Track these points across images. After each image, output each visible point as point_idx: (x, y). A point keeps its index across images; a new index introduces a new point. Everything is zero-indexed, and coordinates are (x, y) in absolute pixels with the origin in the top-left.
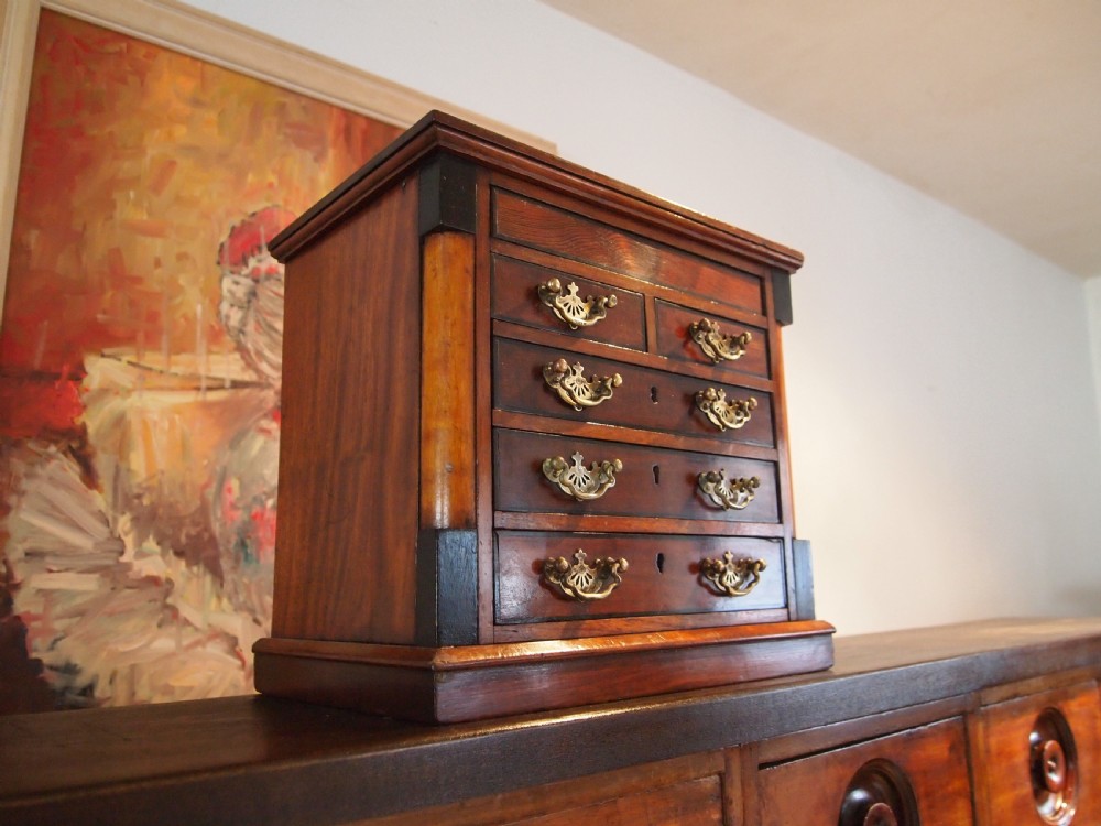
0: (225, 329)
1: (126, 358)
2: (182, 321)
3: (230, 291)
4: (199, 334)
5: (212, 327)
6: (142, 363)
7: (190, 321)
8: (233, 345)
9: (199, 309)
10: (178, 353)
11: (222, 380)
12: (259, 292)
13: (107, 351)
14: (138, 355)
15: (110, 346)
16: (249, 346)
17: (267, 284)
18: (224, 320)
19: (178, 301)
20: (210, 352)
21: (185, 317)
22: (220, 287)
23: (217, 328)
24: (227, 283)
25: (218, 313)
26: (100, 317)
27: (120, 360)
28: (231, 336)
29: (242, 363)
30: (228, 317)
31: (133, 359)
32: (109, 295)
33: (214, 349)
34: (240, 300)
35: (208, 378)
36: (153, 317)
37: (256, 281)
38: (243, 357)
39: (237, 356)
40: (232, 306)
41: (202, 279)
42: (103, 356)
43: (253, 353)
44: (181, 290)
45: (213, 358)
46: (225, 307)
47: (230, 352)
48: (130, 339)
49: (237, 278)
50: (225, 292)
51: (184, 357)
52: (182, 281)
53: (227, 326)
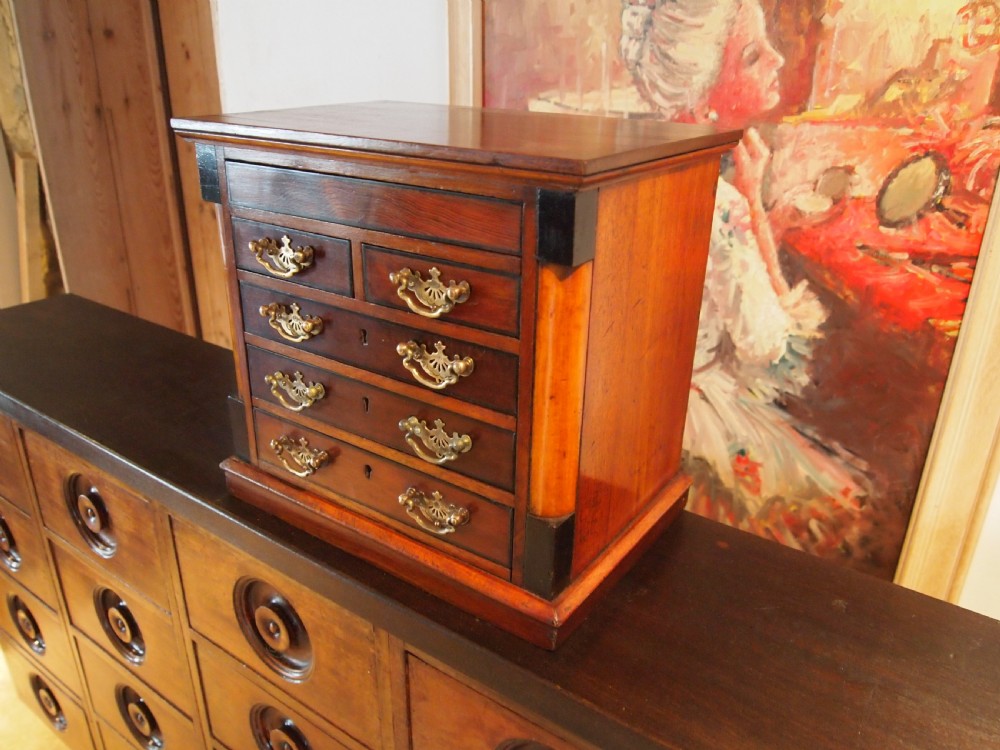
0: (624, 63)
1: (553, 100)
2: (591, 61)
3: (629, 24)
4: (604, 71)
5: (614, 63)
6: (564, 103)
7: (596, 59)
8: (631, 78)
9: (604, 47)
10: (588, 92)
11: (622, 113)
12: (654, 20)
13: (542, 95)
14: (562, 97)
15: (543, 91)
16: (645, 77)
17: (663, 8)
18: (623, 53)
19: (588, 42)
20: (612, 88)
21: (593, 57)
22: (621, 21)
23: (618, 63)
24: (627, 16)
25: (619, 49)
26: (536, 67)
27: (549, 102)
28: (630, 70)
29: (637, 96)
30: (627, 51)
31: (557, 99)
32: (540, 47)
33: (616, 84)
34: (637, 31)
35: (610, 112)
36: (571, 61)
37: (653, 8)
38: (639, 90)
39: (634, 89)
40: (631, 39)
41: (606, 17)
42: (539, 99)
43: (647, 84)
44: (589, 31)
45: (614, 92)
46: (624, 41)
47: (628, 86)
48: (554, 84)
49: (635, 8)
50: (625, 27)
51: (593, 95)
52: (590, 23)
53: (626, 60)
